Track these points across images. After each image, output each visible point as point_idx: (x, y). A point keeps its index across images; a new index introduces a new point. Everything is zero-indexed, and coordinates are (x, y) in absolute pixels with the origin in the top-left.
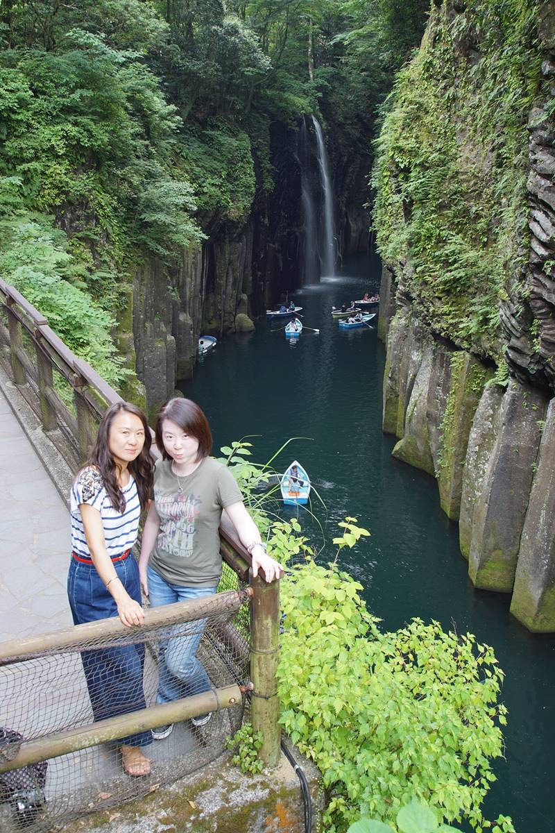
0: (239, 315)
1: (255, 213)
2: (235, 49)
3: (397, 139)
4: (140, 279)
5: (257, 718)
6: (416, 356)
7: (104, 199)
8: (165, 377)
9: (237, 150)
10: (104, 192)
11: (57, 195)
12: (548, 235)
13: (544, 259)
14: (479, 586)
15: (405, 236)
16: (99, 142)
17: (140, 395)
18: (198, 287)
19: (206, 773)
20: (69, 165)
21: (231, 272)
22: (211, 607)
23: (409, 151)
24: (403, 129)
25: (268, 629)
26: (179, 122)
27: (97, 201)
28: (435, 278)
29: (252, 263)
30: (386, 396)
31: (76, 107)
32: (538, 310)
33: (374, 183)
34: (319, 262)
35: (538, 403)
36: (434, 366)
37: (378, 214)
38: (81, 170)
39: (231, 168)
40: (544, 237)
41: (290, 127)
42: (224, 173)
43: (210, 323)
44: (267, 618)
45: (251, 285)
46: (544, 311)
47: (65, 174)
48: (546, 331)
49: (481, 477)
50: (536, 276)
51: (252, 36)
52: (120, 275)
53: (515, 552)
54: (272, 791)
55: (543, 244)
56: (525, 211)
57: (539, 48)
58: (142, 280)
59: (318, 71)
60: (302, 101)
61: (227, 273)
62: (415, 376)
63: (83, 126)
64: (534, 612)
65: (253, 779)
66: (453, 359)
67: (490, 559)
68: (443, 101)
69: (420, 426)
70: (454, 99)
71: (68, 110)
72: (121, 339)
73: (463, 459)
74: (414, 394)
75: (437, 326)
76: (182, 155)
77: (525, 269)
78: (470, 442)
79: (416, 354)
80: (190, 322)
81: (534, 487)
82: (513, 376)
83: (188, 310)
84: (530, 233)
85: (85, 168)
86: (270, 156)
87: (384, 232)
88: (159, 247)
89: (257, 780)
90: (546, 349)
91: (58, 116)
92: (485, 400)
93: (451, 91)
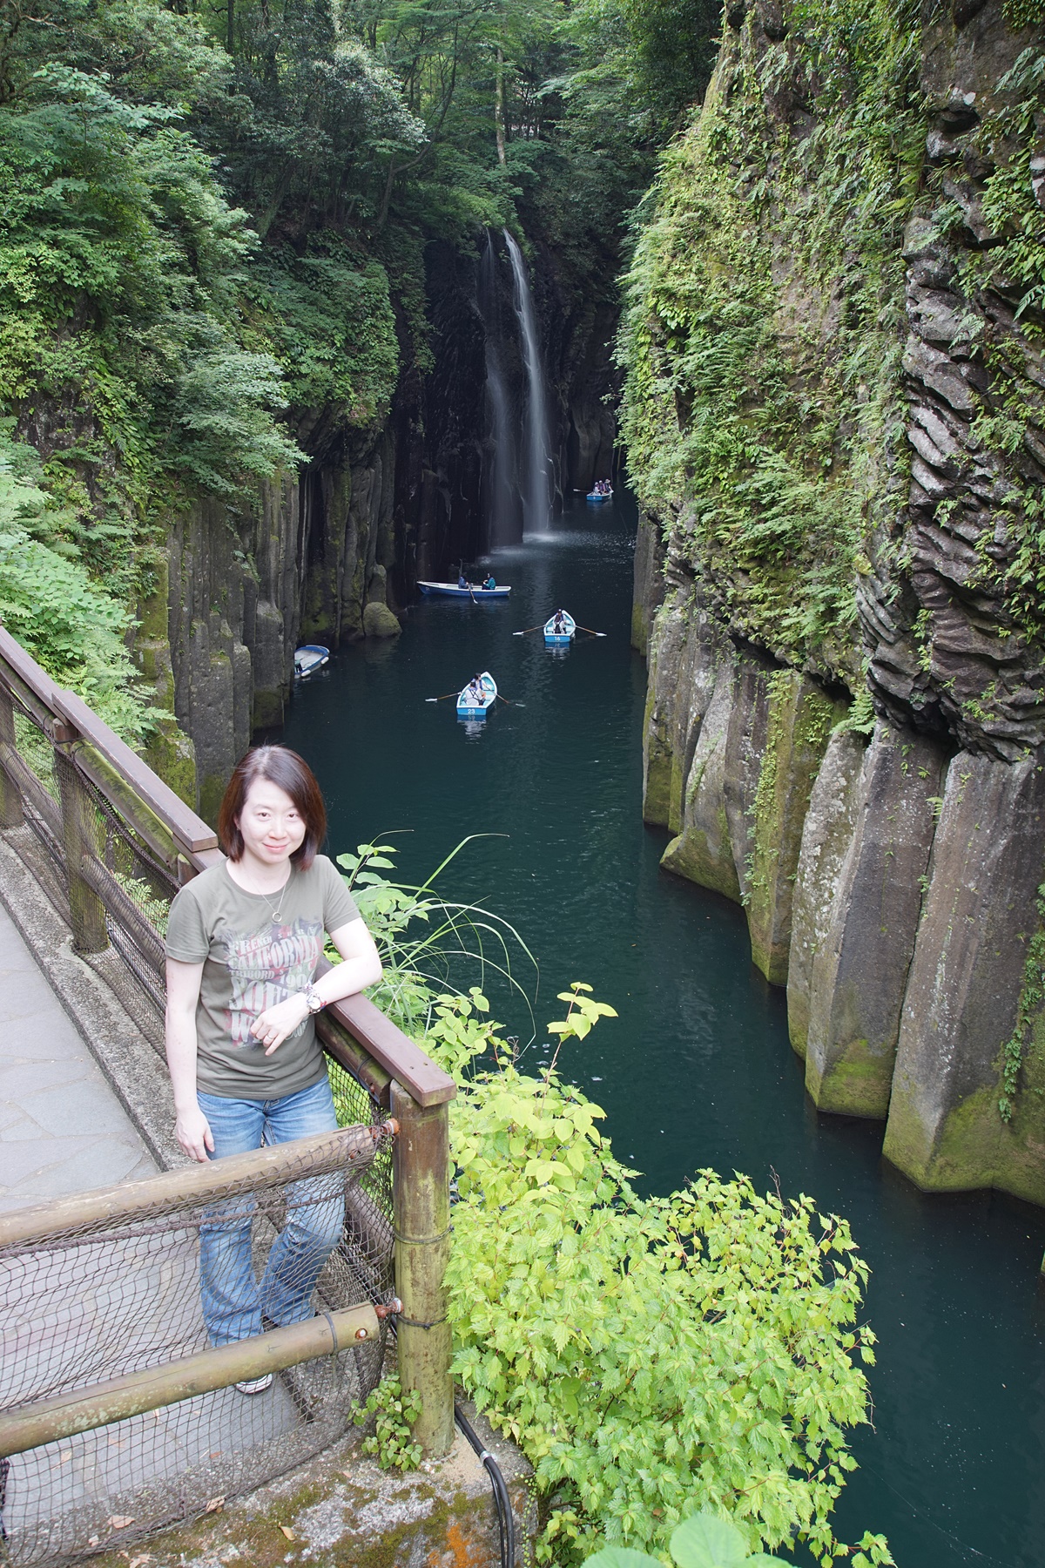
0: (370, 606)
1: (399, 413)
2: (358, 105)
3: (663, 275)
4: (181, 537)
5: (409, 1365)
6: (702, 680)
7: (111, 386)
8: (231, 724)
9: (364, 294)
10: (112, 374)
11: (21, 380)
12: (943, 453)
13: (936, 497)
14: (826, 1107)
15: (679, 456)
16: (101, 279)
17: (184, 758)
18: (293, 553)
19: (314, 1472)
20: (44, 322)
21: (354, 524)
22: (318, 1157)
23: (686, 298)
24: (674, 256)
25: (426, 1196)
26: (252, 241)
27: (96, 391)
28: (737, 533)
29: (395, 506)
30: (649, 755)
31: (54, 211)
32: (926, 592)
33: (621, 358)
34: (520, 503)
35: (929, 765)
36: (736, 697)
37: (629, 415)
38: (66, 332)
39: (353, 328)
40: (935, 458)
41: (462, 252)
42: (339, 339)
43: (316, 621)
44: (425, 1176)
45: (392, 547)
46: (937, 593)
47: (36, 339)
48: (942, 632)
49: (826, 903)
50: (922, 529)
51: (389, 81)
52: (144, 531)
53: (891, 1041)
54: (439, 1503)
55: (935, 470)
56: (900, 409)
57: (921, 108)
58: (186, 540)
59: (514, 147)
60: (484, 202)
61: (347, 527)
62: (701, 716)
63: (68, 248)
64: (928, 1153)
65: (402, 1480)
66: (771, 685)
67: (846, 1056)
68: (748, 203)
69: (712, 811)
70: (768, 200)
71: (40, 218)
72: (146, 652)
73: (793, 871)
74: (701, 750)
75: (741, 623)
76: (260, 304)
77: (901, 516)
78: (804, 839)
79: (702, 675)
80: (278, 619)
81: (923, 920)
82: (882, 715)
83: (273, 595)
84: (911, 450)
85: (73, 327)
86: (426, 305)
87: (641, 449)
88: (217, 478)
89: (411, 1482)
90: (943, 664)
91: (20, 229)
92: (831, 760)
93: (763, 184)
